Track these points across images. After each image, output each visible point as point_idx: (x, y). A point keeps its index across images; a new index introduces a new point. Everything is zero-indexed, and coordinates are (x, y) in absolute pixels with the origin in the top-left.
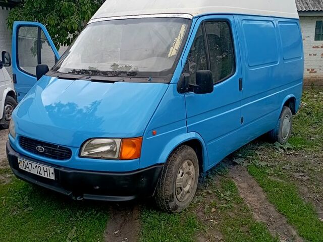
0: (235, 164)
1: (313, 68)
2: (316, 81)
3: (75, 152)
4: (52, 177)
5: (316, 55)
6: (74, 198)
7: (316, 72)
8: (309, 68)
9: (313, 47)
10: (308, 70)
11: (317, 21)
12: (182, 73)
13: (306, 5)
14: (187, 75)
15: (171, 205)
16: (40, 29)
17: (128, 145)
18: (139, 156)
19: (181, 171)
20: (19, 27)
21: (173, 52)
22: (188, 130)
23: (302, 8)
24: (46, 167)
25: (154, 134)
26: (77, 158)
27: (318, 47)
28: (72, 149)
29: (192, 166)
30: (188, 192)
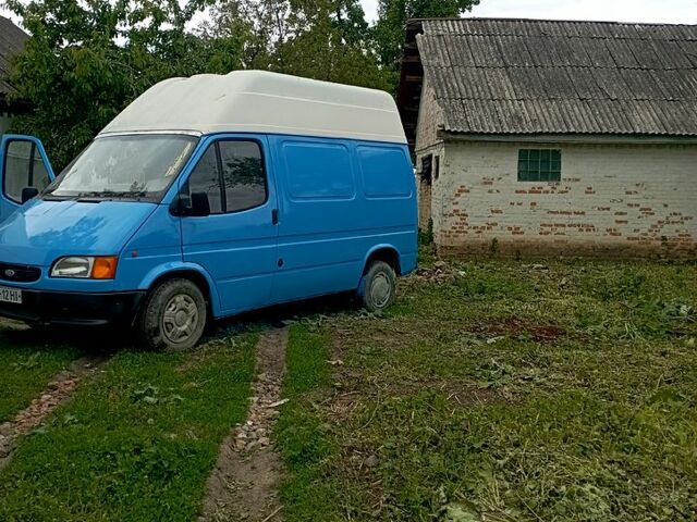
0: (284, 325)
1: (518, 225)
2: (524, 248)
3: (44, 271)
4: (20, 302)
5: (521, 204)
6: (41, 323)
7: (522, 233)
8: (511, 225)
9: (517, 192)
10: (510, 229)
11: (520, 151)
12: (179, 193)
13: (497, 125)
14: (183, 196)
15: (156, 340)
16: (34, 144)
17: (102, 264)
18: (113, 277)
19: (173, 306)
20: (9, 141)
21: (172, 171)
22: (184, 259)
23: (490, 127)
24: (13, 291)
25: (134, 256)
26: (47, 277)
27: (524, 192)
28: (42, 269)
29: (193, 304)
30: (185, 333)
